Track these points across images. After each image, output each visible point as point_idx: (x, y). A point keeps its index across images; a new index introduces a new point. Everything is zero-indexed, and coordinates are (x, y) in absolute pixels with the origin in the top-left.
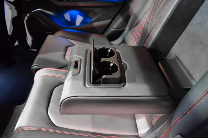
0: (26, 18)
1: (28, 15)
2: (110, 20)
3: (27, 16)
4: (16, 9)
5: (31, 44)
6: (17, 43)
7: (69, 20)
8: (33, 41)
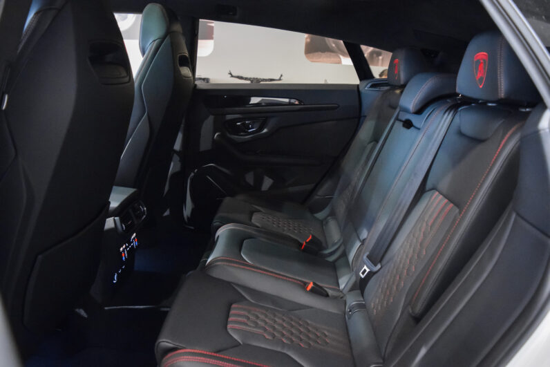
0: (192, 174)
1: (196, 170)
2: (313, 185)
3: (194, 172)
4: (180, 161)
5: (189, 216)
6: (167, 213)
7: (252, 183)
8: (193, 211)
